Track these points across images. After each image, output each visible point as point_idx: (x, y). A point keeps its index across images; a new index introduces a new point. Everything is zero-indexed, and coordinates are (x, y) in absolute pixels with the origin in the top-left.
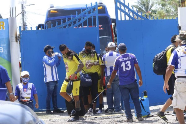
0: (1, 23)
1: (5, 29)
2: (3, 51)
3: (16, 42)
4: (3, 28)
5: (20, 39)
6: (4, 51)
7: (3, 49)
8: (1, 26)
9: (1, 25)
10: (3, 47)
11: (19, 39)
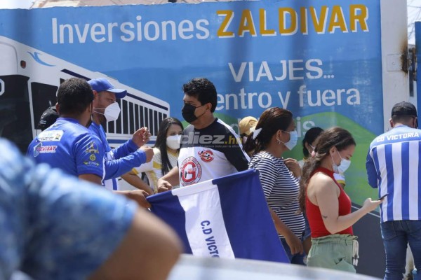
0: (356, 10)
1: (367, 30)
2: (358, 102)
3: (404, 73)
4: (361, 26)
5: (416, 64)
6: (361, 101)
7: (361, 93)
8: (356, 20)
9: (357, 17)
10: (360, 87)
11: (413, 64)
